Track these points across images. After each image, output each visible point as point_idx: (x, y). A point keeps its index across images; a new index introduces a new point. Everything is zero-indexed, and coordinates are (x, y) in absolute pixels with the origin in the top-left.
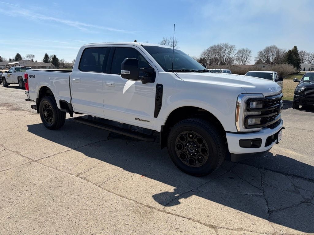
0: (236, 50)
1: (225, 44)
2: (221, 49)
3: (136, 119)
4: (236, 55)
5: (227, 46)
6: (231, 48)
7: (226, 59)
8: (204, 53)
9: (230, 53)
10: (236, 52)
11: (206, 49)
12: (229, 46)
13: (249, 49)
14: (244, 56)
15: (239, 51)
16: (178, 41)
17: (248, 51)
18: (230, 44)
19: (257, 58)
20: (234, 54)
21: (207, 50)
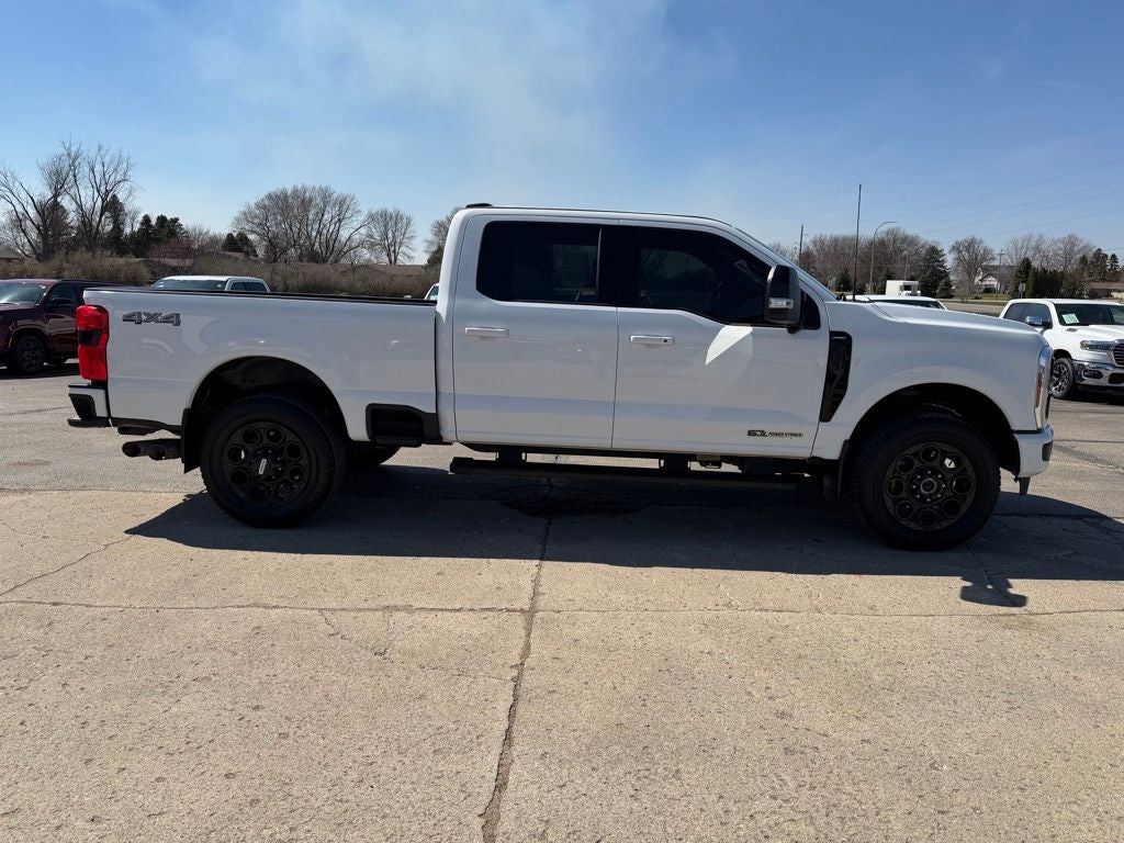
0: (358, 212)
1: (321, 189)
2: (306, 204)
3: (751, 433)
4: (363, 231)
5: (326, 195)
6: (343, 204)
7: (327, 242)
8: (247, 216)
9: (339, 220)
10: (362, 218)
11: (252, 203)
12: (335, 196)
13: (406, 211)
14: (390, 235)
15: (372, 218)
16: (132, 161)
17: (402, 218)
18: (339, 189)
19: (431, 243)
20: (356, 225)
21: (257, 205)
